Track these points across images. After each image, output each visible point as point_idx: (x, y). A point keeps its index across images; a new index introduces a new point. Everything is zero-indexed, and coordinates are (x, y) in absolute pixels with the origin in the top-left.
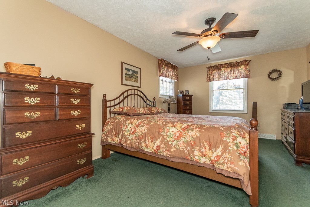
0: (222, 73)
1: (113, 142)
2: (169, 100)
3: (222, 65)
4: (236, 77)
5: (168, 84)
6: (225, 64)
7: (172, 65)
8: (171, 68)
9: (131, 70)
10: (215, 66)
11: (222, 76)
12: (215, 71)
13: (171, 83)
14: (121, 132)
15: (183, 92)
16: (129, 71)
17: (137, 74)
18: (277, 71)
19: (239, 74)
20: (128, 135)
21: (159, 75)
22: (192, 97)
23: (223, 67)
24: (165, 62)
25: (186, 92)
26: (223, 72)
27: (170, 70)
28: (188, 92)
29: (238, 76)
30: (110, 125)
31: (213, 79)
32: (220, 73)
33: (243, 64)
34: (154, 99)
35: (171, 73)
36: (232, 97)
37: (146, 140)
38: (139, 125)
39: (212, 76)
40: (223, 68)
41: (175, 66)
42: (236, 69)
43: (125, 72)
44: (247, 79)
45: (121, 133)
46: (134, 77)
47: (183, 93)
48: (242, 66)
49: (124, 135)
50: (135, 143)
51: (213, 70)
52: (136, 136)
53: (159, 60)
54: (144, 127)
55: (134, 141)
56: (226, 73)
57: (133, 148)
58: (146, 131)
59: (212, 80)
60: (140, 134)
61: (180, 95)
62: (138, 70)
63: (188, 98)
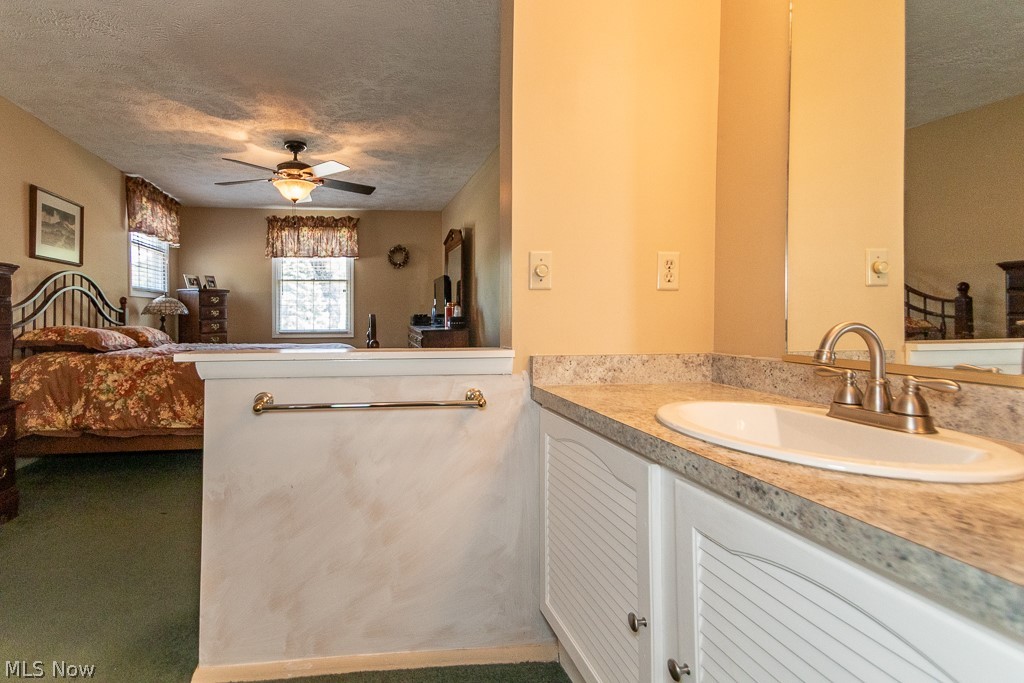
0: (302, 239)
1: (47, 428)
2: (167, 305)
3: (302, 218)
4: (332, 252)
5: (151, 254)
6: (308, 218)
7: (166, 197)
8: (163, 206)
9: (57, 210)
10: (286, 219)
11: (302, 247)
12: (287, 232)
13: (159, 250)
14: (80, 397)
15: (197, 280)
16: (53, 215)
17: (73, 223)
18: (401, 249)
19: (338, 248)
20: (109, 400)
21: (130, 227)
22: (224, 296)
23: (305, 225)
24: (146, 186)
25: (208, 281)
26: (305, 238)
27: (159, 210)
28: (213, 282)
29: (336, 251)
30: (27, 381)
31: (282, 250)
32: (298, 239)
33: (344, 226)
34: (123, 301)
35: (164, 221)
36: (305, 292)
37: (173, 402)
38: (146, 371)
39: (278, 244)
40: (306, 228)
41: (172, 200)
42: (331, 233)
43: (40, 216)
44: (352, 259)
45: (83, 399)
46: (63, 232)
47: (199, 284)
48: (344, 229)
49: (95, 404)
50: (135, 417)
51: (282, 229)
52: (140, 399)
53: (129, 179)
54: (163, 375)
55: (133, 411)
56: (312, 241)
57: (132, 429)
58: (171, 382)
59: (279, 253)
60: (154, 392)
61: (192, 290)
62: (75, 211)
63: (215, 300)
